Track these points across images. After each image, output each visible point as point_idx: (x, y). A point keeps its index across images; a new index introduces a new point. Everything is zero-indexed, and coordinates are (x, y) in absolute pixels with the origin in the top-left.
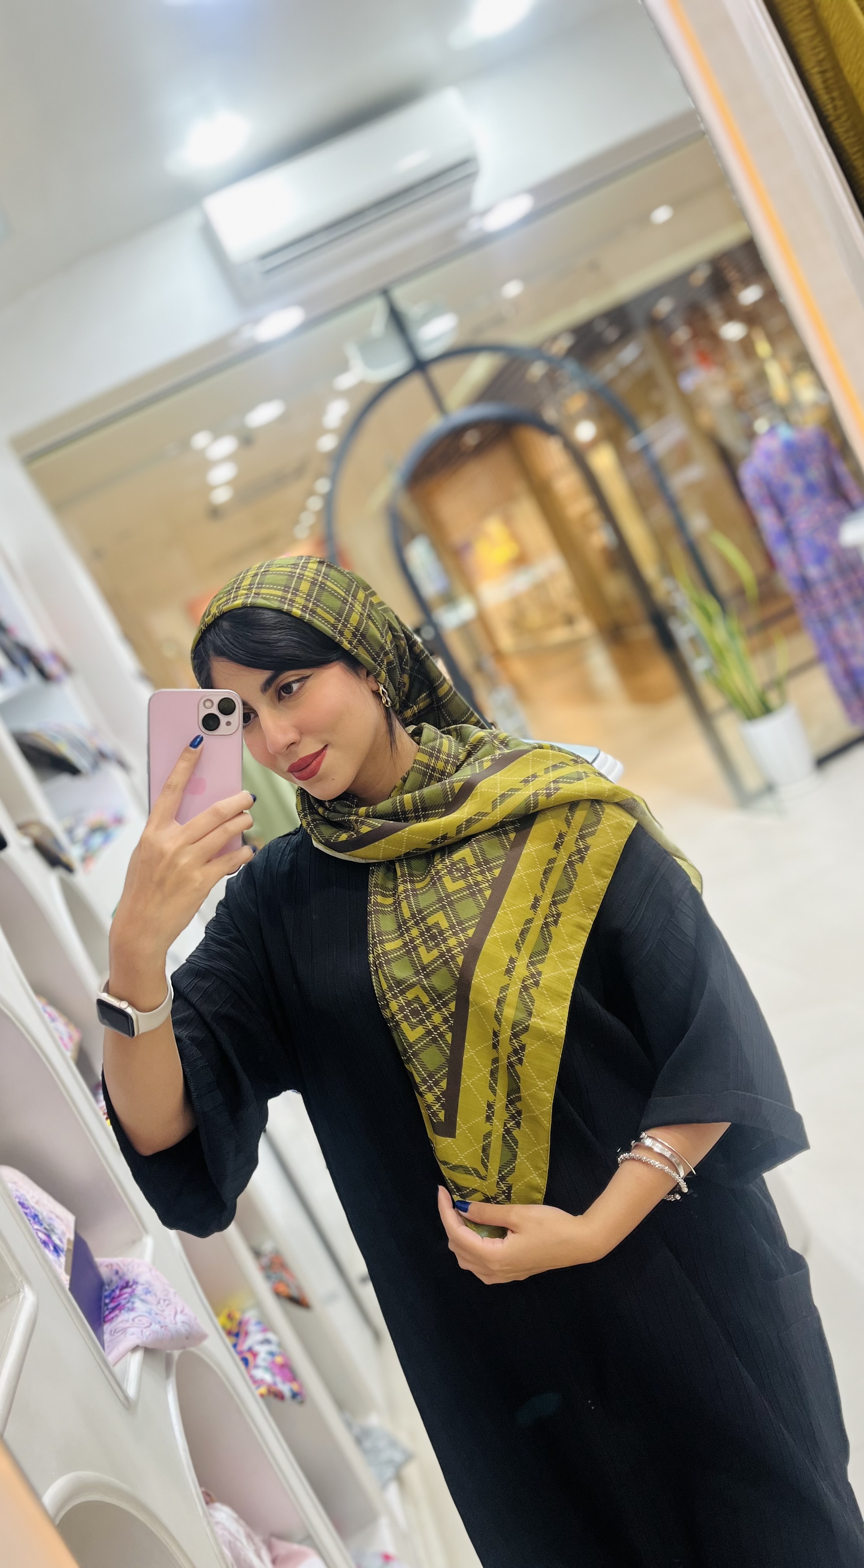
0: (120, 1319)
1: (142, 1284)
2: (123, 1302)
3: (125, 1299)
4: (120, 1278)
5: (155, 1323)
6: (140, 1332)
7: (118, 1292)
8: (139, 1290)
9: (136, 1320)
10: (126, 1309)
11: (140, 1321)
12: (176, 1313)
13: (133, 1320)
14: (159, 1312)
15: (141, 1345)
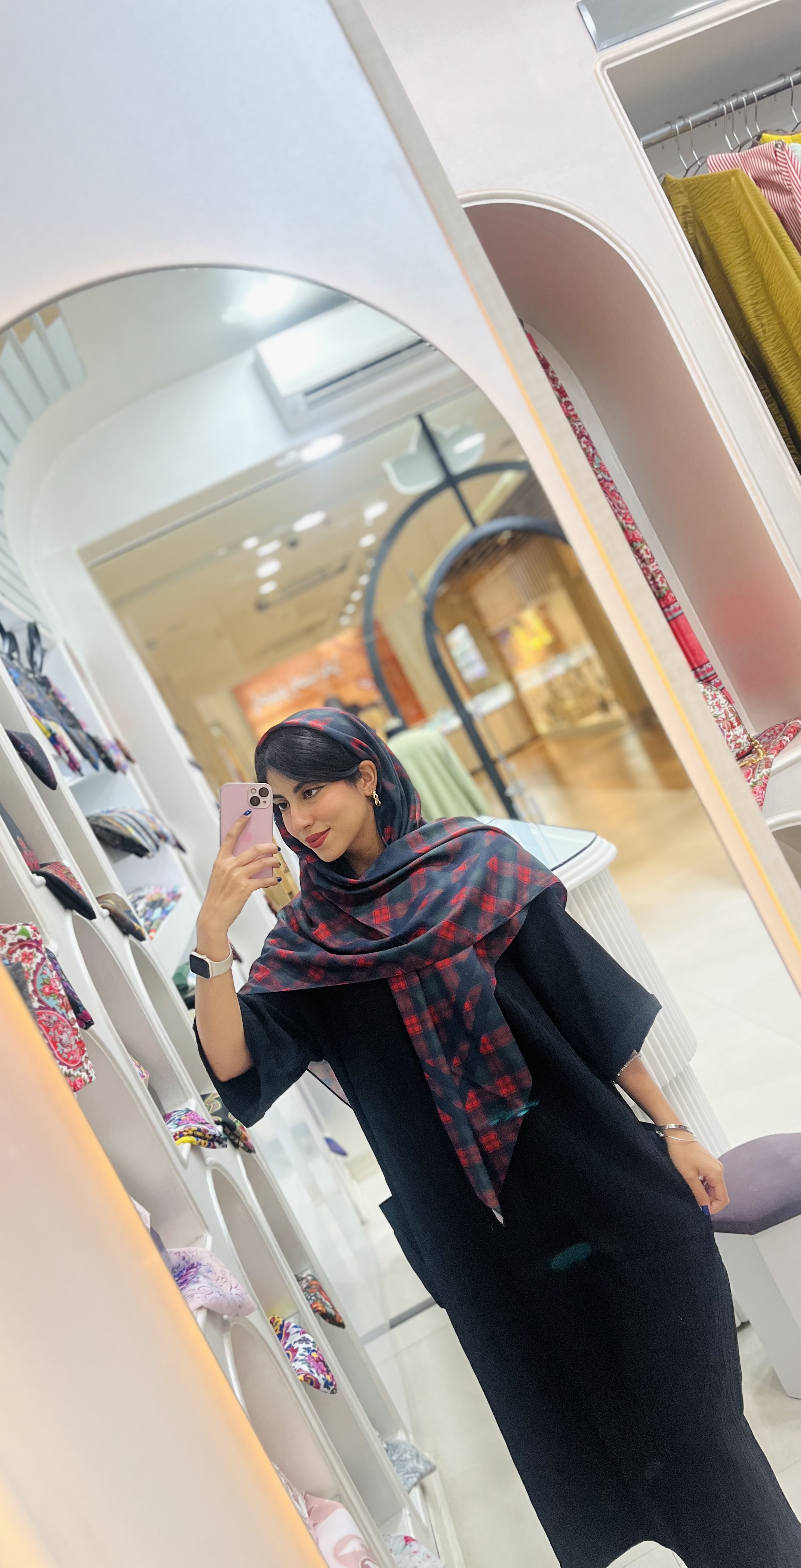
0: (187, 1289)
1: (205, 1266)
2: (190, 1278)
3: (192, 1275)
4: (187, 1262)
5: (216, 1292)
6: (204, 1298)
7: (185, 1272)
8: (202, 1269)
9: (201, 1289)
10: (193, 1282)
11: (203, 1289)
12: (231, 1288)
13: (199, 1289)
14: (219, 1286)
15: (204, 1306)
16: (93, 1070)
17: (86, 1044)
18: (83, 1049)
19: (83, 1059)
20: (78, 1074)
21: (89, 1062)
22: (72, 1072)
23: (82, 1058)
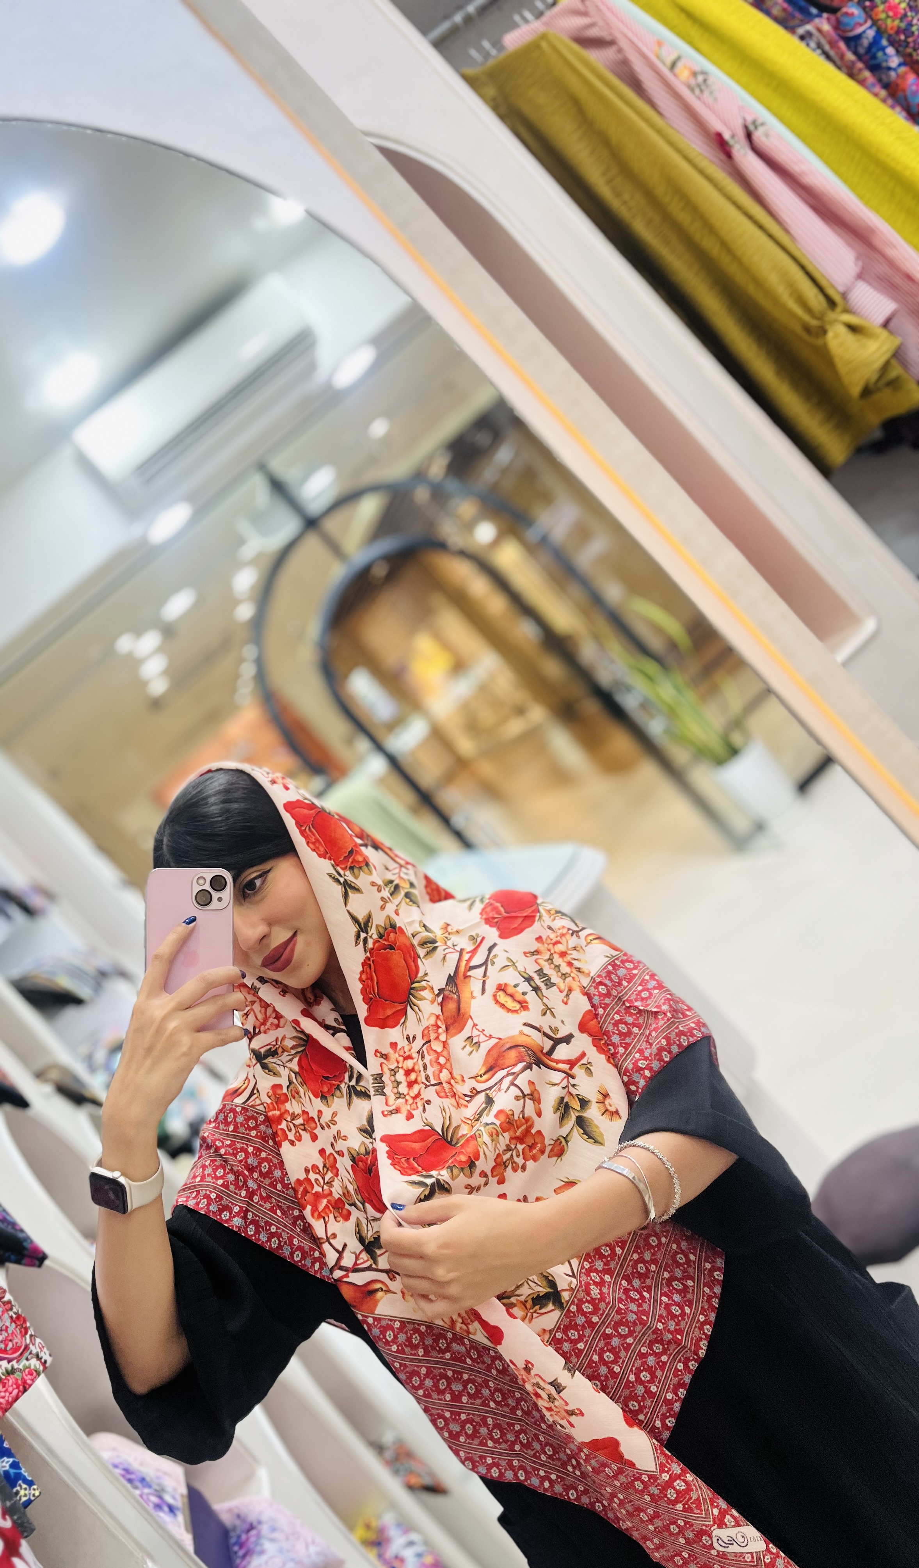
2: (251, 1546)
3: (253, 1542)
4: (243, 1521)
5: (289, 1561)
7: (244, 1537)
8: (265, 1529)
9: (269, 1562)
10: (257, 1553)
11: (273, 1562)
13: (266, 1562)
14: (290, 1548)
16: (45, 1349)
17: (27, 1318)
18: (24, 1326)
19: (28, 1341)
20: (24, 1366)
21: (38, 1340)
22: (16, 1366)
23: (26, 1339)
